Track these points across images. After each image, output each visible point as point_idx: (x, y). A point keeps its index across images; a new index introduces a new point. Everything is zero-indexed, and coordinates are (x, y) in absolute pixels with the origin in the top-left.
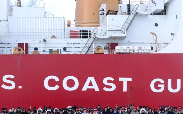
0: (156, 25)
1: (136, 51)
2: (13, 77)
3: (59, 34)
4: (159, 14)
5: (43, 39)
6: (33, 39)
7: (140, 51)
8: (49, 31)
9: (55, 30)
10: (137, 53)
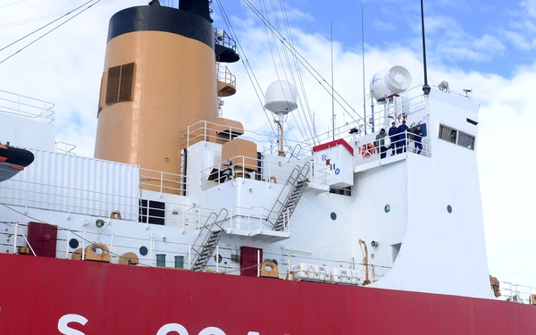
0: (333, 216)
1: (336, 279)
2: (83, 321)
3: (125, 210)
4: (341, 192)
5: (98, 218)
6: (69, 215)
7: (344, 280)
8: (101, 197)
9: (117, 198)
10: (337, 284)
